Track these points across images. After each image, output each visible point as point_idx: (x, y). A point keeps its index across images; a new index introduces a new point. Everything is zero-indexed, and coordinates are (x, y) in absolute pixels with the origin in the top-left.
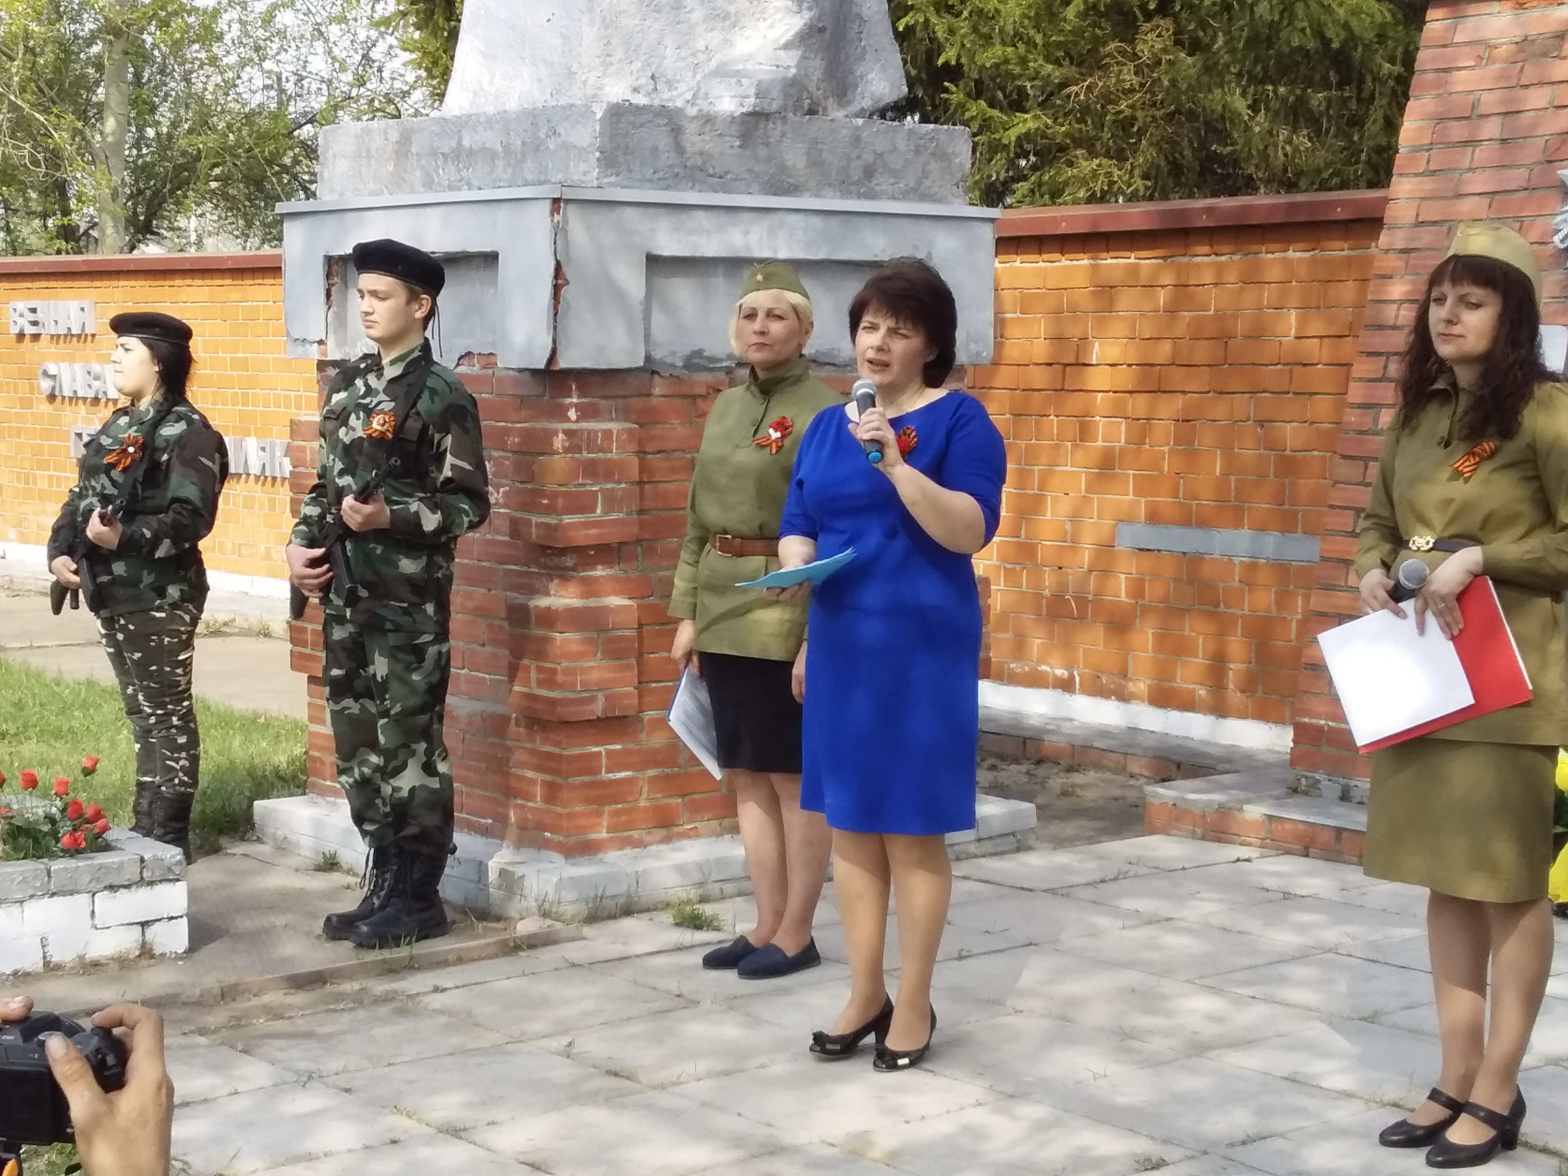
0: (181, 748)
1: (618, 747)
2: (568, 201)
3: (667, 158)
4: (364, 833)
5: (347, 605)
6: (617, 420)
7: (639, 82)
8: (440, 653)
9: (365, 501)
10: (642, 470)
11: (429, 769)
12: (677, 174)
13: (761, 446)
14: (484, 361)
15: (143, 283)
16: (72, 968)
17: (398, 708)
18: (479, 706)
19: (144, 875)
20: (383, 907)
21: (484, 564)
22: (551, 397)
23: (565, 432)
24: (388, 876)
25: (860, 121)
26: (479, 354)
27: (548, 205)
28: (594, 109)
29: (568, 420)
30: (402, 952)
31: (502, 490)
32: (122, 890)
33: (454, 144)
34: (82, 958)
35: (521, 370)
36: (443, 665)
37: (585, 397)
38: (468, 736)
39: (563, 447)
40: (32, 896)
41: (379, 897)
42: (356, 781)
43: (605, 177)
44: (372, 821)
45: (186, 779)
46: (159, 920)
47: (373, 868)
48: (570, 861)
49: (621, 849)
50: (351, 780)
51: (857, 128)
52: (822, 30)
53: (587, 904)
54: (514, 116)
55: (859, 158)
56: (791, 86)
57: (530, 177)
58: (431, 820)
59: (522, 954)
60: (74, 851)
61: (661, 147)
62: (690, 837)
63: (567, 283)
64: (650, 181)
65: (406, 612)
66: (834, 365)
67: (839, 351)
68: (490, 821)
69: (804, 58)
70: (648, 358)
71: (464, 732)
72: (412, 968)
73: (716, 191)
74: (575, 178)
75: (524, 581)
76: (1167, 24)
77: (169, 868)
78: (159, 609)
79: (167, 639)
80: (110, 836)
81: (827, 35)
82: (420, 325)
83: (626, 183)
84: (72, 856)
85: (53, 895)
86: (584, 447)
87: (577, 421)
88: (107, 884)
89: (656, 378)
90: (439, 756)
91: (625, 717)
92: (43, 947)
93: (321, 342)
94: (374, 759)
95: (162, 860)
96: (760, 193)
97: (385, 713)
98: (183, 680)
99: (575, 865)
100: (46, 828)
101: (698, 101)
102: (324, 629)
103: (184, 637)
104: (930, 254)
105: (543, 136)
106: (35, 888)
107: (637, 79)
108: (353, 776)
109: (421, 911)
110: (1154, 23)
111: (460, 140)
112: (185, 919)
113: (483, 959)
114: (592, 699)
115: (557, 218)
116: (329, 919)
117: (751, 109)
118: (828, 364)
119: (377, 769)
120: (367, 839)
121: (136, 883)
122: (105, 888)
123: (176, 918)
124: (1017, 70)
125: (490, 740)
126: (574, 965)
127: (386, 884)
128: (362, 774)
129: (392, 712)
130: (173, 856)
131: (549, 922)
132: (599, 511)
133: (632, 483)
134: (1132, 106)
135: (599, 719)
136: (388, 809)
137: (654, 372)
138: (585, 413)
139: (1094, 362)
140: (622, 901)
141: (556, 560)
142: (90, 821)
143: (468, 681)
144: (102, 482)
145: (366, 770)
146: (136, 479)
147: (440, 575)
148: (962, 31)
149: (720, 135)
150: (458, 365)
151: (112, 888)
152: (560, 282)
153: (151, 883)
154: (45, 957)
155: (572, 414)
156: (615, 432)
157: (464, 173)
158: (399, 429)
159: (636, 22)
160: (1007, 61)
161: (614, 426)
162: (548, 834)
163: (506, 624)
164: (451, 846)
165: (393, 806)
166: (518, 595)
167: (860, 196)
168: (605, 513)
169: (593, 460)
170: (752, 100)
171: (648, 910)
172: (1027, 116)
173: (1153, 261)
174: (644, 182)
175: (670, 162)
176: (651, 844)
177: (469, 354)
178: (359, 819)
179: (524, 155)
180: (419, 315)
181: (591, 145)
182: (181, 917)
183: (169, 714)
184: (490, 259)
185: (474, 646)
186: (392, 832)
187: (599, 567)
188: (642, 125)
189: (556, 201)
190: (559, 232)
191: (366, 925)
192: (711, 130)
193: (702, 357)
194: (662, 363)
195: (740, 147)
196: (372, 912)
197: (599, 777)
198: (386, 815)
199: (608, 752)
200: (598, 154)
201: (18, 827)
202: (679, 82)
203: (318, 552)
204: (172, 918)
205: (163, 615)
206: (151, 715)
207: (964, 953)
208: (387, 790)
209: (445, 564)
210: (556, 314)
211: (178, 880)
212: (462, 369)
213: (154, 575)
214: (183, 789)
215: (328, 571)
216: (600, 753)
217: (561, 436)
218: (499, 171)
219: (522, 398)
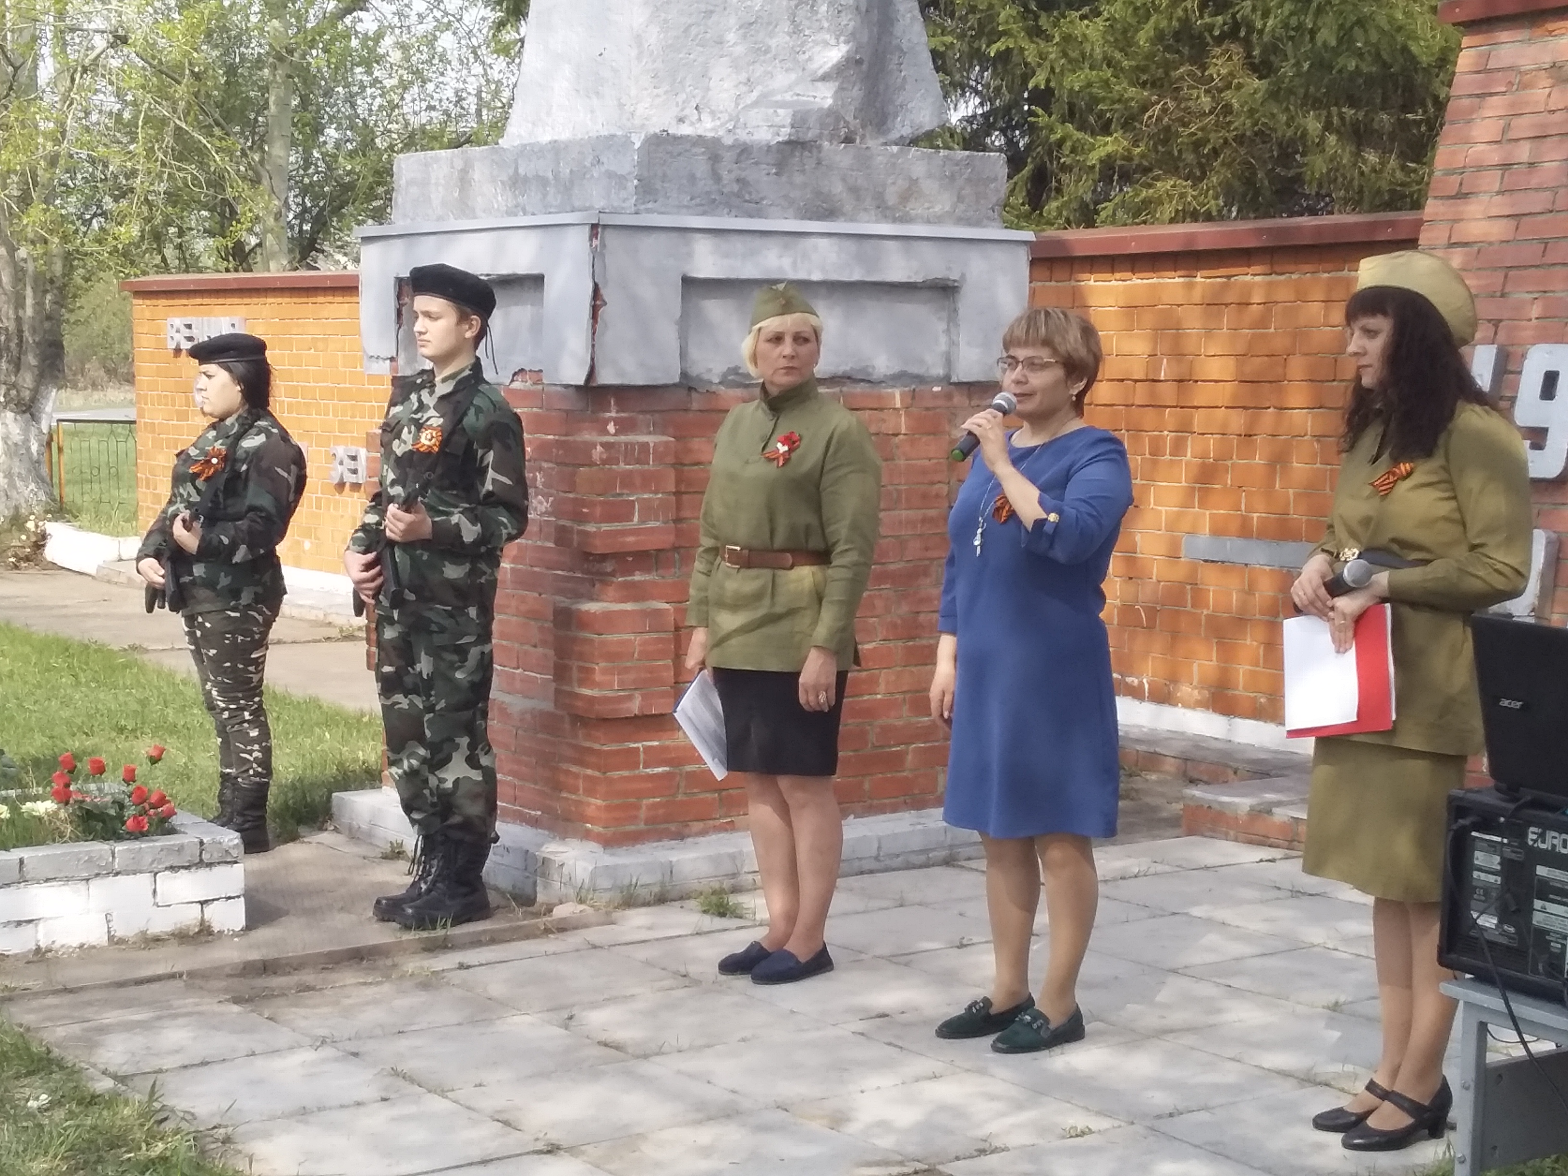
0: (253, 741)
1: (656, 743)
2: (605, 227)
3: (705, 184)
4: (413, 822)
5: (393, 606)
6: (654, 433)
7: (684, 113)
8: (483, 653)
9: (407, 511)
10: (678, 482)
11: (472, 762)
12: (715, 200)
13: (770, 460)
14: (535, 376)
15: (288, 300)
16: (134, 943)
17: (442, 704)
18: (529, 704)
19: (203, 856)
20: (429, 891)
21: (536, 569)
22: (593, 412)
23: (602, 444)
24: (435, 862)
25: (895, 149)
26: (530, 371)
27: (587, 229)
28: (633, 139)
29: (607, 433)
30: (440, 932)
31: (551, 499)
32: (182, 871)
33: (511, 171)
34: (144, 933)
35: (567, 386)
36: (486, 665)
37: (623, 411)
38: (520, 732)
39: (601, 459)
40: (97, 875)
41: (426, 883)
42: (405, 772)
43: (644, 203)
44: (419, 810)
45: (260, 770)
46: (218, 899)
47: (421, 855)
48: (607, 851)
49: (660, 841)
50: (400, 771)
51: (893, 155)
52: (859, 62)
53: (622, 892)
54: (562, 146)
55: (894, 183)
56: (828, 115)
57: (577, 204)
58: (474, 809)
59: (551, 936)
60: (138, 835)
61: (698, 175)
62: (726, 830)
63: (605, 304)
64: (688, 207)
65: (450, 615)
66: (869, 381)
67: (874, 367)
68: (539, 813)
69: (841, 89)
70: (684, 375)
71: (518, 729)
72: (446, 947)
73: (751, 216)
74: (616, 204)
75: (570, 585)
76: (1236, 49)
77: (227, 851)
78: (233, 609)
79: (240, 638)
80: (175, 821)
81: (865, 67)
82: (471, 344)
83: (663, 209)
84: (136, 838)
85: (117, 874)
86: (621, 458)
87: (615, 435)
88: (168, 864)
89: (694, 395)
90: (482, 750)
91: (662, 715)
92: (108, 922)
93: (392, 359)
94: (422, 752)
95: (220, 843)
96: (795, 218)
97: (430, 709)
98: (256, 678)
99: (613, 855)
100: (112, 812)
101: (738, 131)
102: (377, 628)
103: (257, 637)
104: (963, 276)
105: (587, 164)
106: (100, 867)
107: (682, 110)
108: (402, 768)
109: (465, 895)
110: (1224, 47)
111: (516, 169)
112: (242, 899)
113: (514, 940)
114: (630, 698)
115: (595, 242)
116: (378, 902)
117: (786, 138)
118: (863, 380)
119: (424, 761)
120: (416, 827)
121: (196, 865)
122: (166, 869)
123: (233, 898)
124: (1102, 93)
125: (540, 736)
126: (595, 947)
127: (433, 870)
128: (411, 766)
129: (438, 708)
130: (231, 840)
131: (582, 907)
132: (636, 519)
133: (669, 493)
134: (1202, 129)
135: (636, 717)
136: (435, 799)
137: (690, 389)
138: (624, 427)
139: (1162, 378)
140: (656, 889)
141: (598, 566)
142: (154, 806)
143: (521, 681)
144: (187, 490)
145: (414, 762)
146: (218, 489)
147: (483, 581)
148: (1052, 56)
149: (757, 163)
150: (512, 381)
151: (172, 868)
152: (598, 303)
153: (210, 865)
154: (109, 932)
155: (611, 428)
156: (652, 445)
157: (520, 199)
158: (445, 443)
159: (681, 56)
160: (1090, 85)
161: (651, 439)
162: (589, 825)
163: (552, 625)
164: (493, 835)
165: (439, 797)
166: (562, 599)
167: (895, 220)
168: (642, 521)
169: (631, 471)
170: (788, 130)
171: (681, 898)
172: (1109, 139)
173: (1218, 280)
174: (681, 208)
175: (707, 189)
176: (689, 836)
177: (522, 370)
178: (408, 808)
179: (572, 182)
180: (469, 335)
181: (630, 173)
182: (238, 897)
183: (242, 709)
184: (537, 281)
185: (526, 647)
186: (439, 820)
187: (637, 572)
188: (679, 154)
189: (594, 227)
190: (597, 256)
191: (411, 907)
192: (747, 159)
193: (737, 374)
194: (699, 379)
195: (776, 174)
196: (420, 895)
197: (637, 772)
198: (433, 805)
199: (647, 749)
200: (636, 182)
201: (88, 811)
202: (721, 112)
203: (371, 556)
204: (229, 898)
205: (238, 615)
206: (224, 709)
207: (965, 942)
208: (433, 781)
209: (489, 571)
210: (594, 334)
211: (236, 862)
212: (516, 385)
213: (230, 578)
214: (258, 779)
215: (379, 574)
216: (638, 748)
217: (599, 448)
218: (550, 198)
219: (567, 412)
